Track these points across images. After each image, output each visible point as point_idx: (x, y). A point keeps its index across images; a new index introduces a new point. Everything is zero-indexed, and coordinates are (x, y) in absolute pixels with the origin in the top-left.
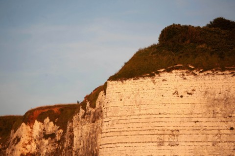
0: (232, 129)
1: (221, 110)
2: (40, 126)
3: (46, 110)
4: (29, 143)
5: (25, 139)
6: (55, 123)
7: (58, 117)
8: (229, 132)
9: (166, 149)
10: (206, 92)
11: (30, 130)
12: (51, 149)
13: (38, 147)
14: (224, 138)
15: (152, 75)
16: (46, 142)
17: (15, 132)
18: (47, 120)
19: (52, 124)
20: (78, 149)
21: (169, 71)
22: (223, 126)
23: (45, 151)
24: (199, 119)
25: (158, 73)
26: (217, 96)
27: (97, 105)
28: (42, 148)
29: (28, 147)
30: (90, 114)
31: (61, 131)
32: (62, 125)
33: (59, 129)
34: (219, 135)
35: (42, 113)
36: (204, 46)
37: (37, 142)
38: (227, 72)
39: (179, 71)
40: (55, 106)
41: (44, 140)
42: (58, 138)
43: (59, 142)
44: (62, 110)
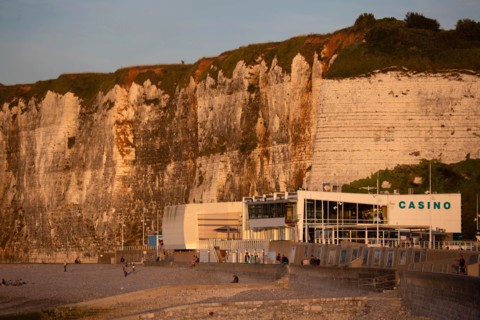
0: (443, 126)
1: (433, 109)
2: (139, 90)
3: (145, 71)
4: (126, 109)
5: (119, 104)
6: (158, 87)
7: (162, 79)
8: (440, 129)
9: (382, 144)
10: (419, 93)
11: (126, 93)
12: (154, 116)
13: (137, 113)
14: (435, 134)
15: (368, 76)
16: (148, 108)
17: (105, 94)
18: (148, 83)
19: (154, 87)
20: (205, 122)
21: (385, 72)
22: (435, 123)
23: (147, 119)
24: (414, 117)
25: (373, 74)
26: (430, 96)
27: (235, 76)
28: (142, 115)
29: (124, 112)
30: (224, 84)
31: (167, 96)
32: (168, 88)
33: (164, 94)
34: (431, 131)
35: (140, 74)
36: (414, 48)
37: (136, 107)
38: (439, 74)
39: (394, 73)
40: (156, 67)
41: (145, 106)
42: (163, 104)
43: (165, 109)
44: (165, 72)
